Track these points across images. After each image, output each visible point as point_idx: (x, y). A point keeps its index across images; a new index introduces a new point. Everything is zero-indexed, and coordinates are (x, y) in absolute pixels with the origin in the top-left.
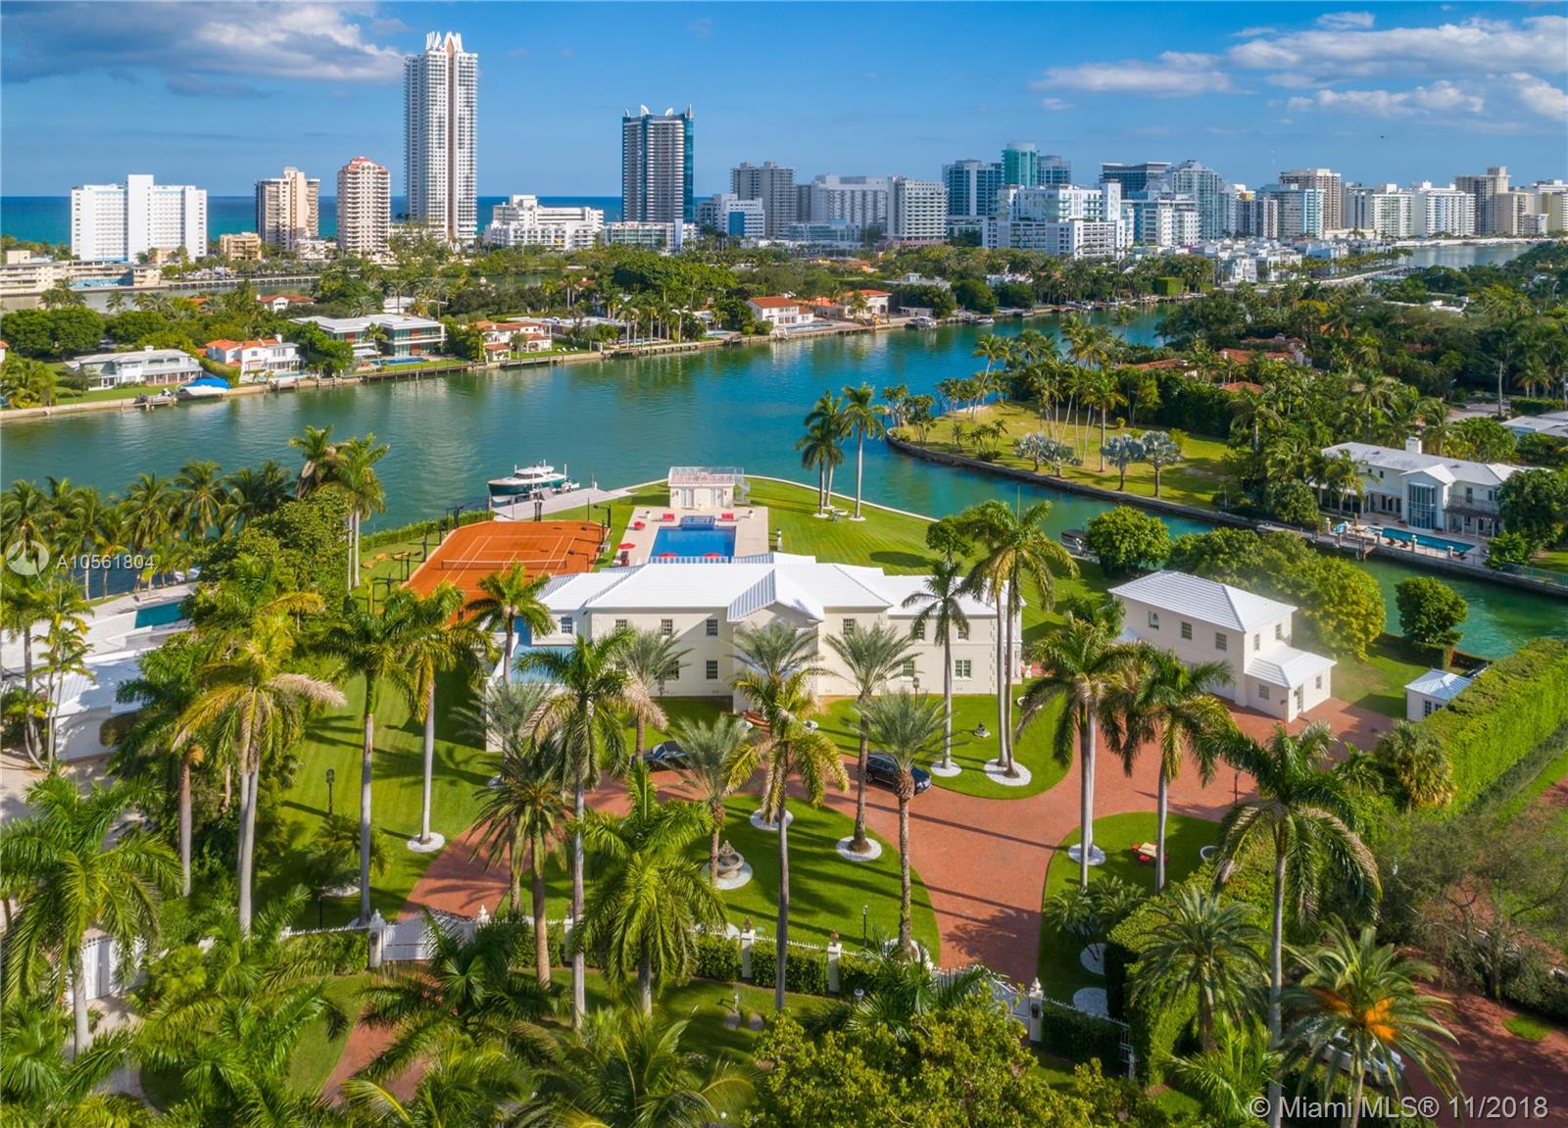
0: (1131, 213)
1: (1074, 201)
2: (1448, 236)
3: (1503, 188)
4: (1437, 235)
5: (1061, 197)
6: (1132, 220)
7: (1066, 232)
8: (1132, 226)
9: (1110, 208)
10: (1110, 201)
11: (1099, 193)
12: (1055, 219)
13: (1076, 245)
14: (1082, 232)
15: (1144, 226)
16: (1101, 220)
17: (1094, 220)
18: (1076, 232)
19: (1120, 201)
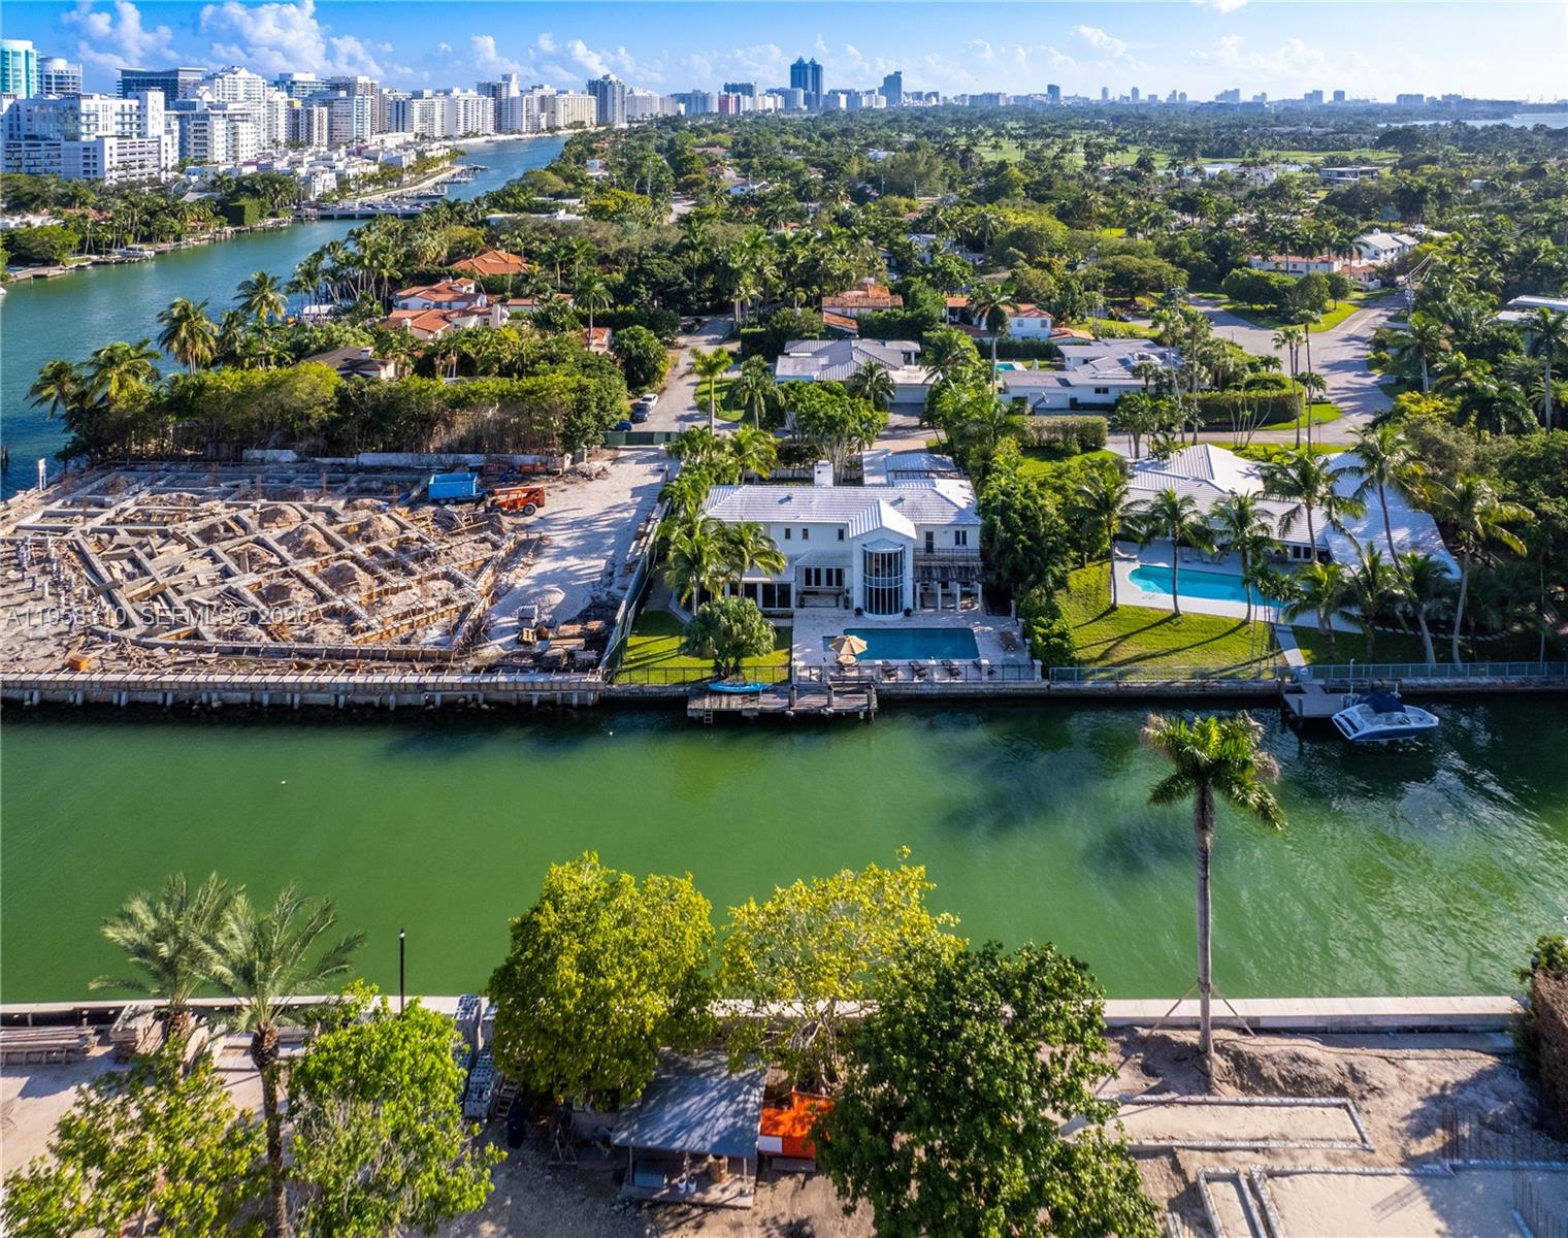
0: (175, 126)
1: (103, 114)
2: (476, 135)
3: (515, 92)
4: (466, 136)
5: (84, 109)
6: (177, 134)
7: (93, 152)
8: (176, 141)
9: (150, 122)
10: (150, 113)
11: (135, 103)
12: (75, 138)
13: (107, 166)
14: (115, 151)
15: (192, 140)
16: (139, 135)
17: (130, 137)
18: (107, 152)
19: (164, 112)
